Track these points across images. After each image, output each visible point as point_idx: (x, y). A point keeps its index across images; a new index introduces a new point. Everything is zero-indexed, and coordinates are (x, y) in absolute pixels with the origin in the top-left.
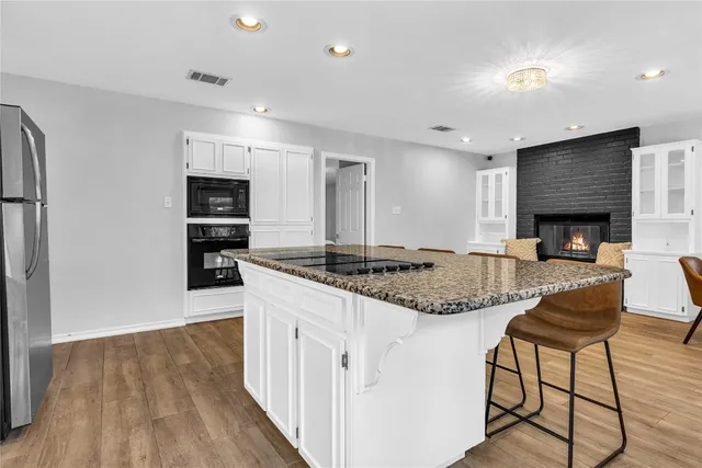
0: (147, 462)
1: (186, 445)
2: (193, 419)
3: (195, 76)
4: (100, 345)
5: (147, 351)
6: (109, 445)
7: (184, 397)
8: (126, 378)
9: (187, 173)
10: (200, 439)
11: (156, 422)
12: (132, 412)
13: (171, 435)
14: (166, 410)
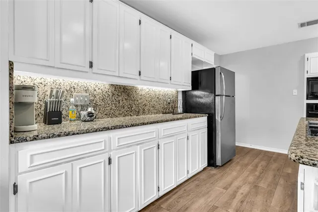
0: (242, 196)
1: (259, 199)
2: (270, 194)
3: (302, 25)
4: (260, 152)
5: (275, 161)
6: (236, 183)
7: (274, 184)
8: (259, 167)
9: (307, 76)
10: (266, 201)
11: (256, 186)
12: (251, 179)
13: (257, 193)
14: (263, 185)
